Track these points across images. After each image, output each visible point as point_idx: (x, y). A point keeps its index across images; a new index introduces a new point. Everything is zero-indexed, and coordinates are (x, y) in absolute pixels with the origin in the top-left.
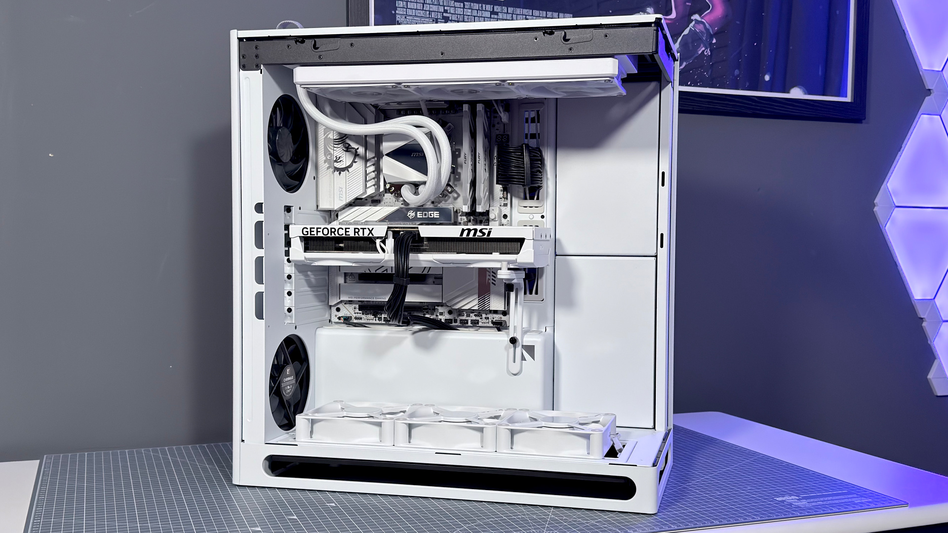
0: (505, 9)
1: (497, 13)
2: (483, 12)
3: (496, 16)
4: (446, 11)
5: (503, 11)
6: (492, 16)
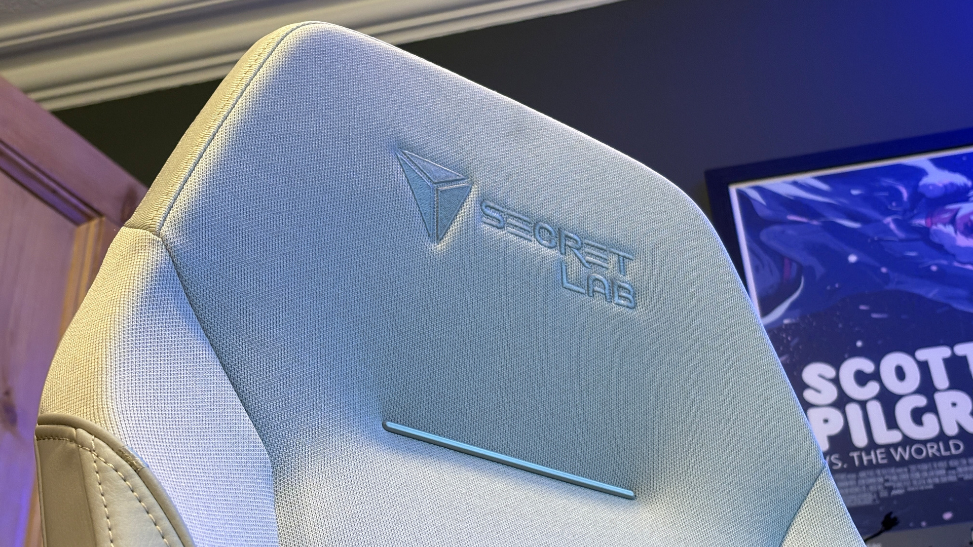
1: (954, 468)
2: (935, 471)
4: (887, 481)
5: (962, 464)
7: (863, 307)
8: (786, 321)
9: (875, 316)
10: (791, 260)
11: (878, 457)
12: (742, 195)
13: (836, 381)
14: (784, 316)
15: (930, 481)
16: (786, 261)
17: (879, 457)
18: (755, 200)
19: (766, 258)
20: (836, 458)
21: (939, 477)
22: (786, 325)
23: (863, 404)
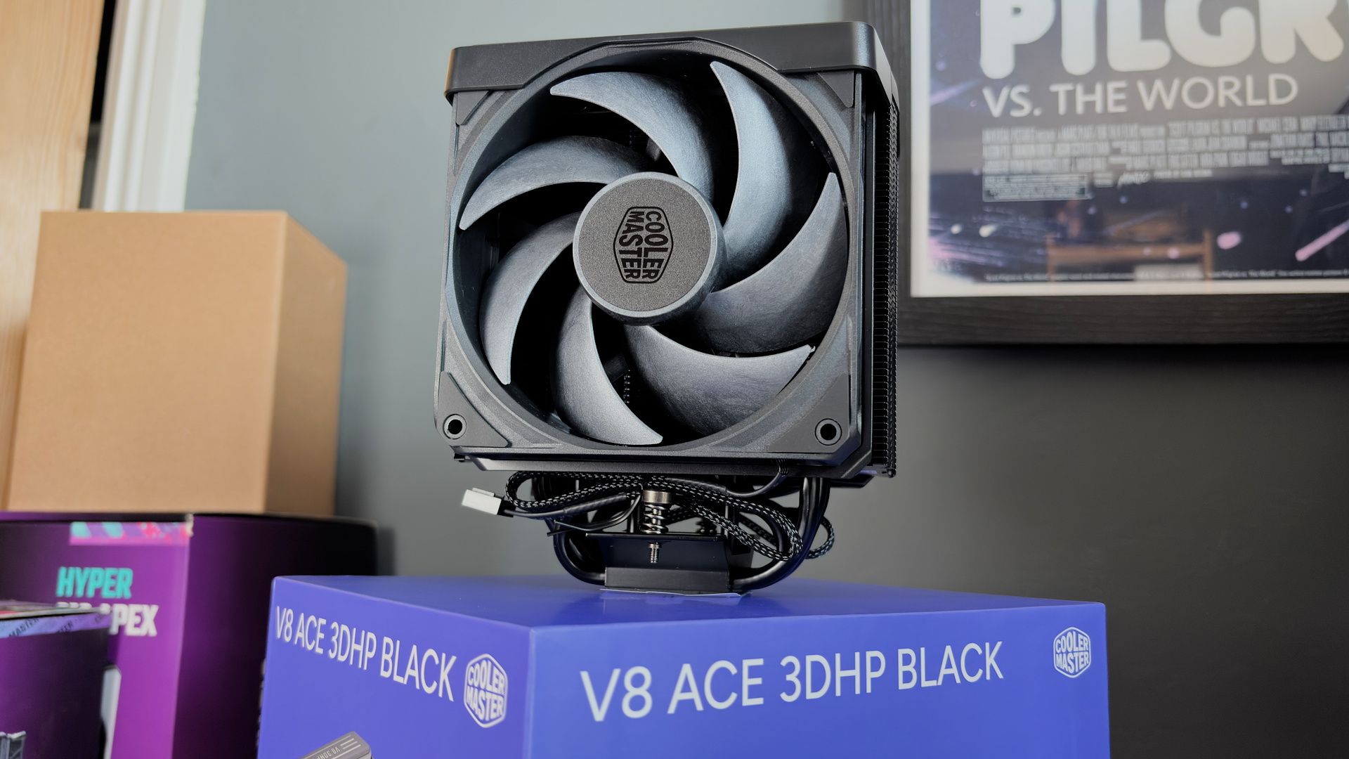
0: (1291, 123)
2: (1224, 139)
3: (1264, 144)
5: (1286, 129)
6: (1254, 145)
11: (1109, 97)
15: (1207, 160)
17: (1112, 97)
20: (1022, 94)
21: (1229, 152)
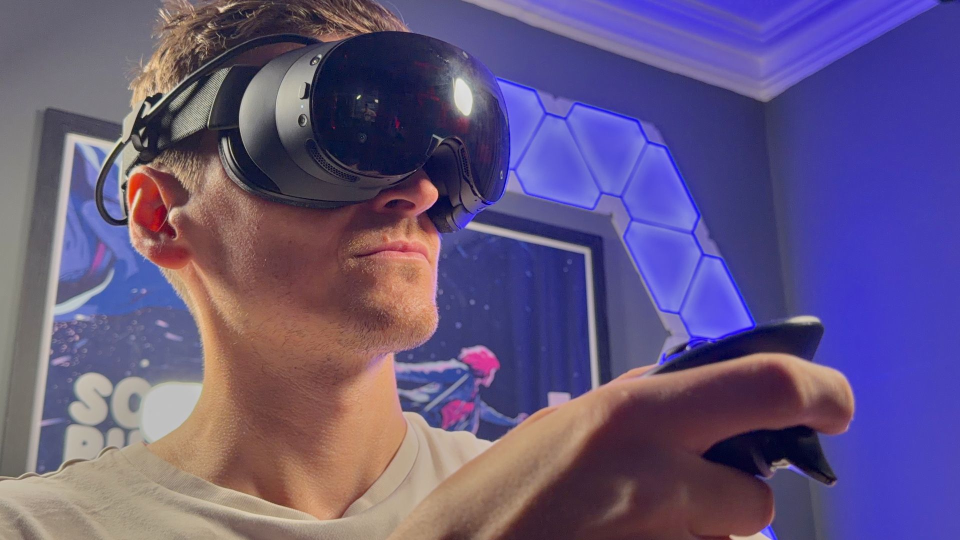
7: (161, 323)
8: (80, 317)
9: (170, 336)
10: (107, 247)
12: (78, 154)
13: (108, 400)
14: (78, 311)
16: (101, 246)
18: (89, 162)
19: (80, 235)
22: (79, 321)
23: (127, 432)
